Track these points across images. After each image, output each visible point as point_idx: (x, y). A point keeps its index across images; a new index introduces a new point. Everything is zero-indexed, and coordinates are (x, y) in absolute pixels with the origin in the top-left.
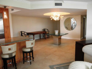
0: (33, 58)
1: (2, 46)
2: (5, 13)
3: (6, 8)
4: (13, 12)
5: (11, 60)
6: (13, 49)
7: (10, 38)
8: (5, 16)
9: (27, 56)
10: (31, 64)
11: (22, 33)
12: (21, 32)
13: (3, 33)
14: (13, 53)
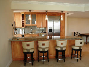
0: (81, 57)
1: (57, 41)
2: (62, 16)
3: (63, 12)
4: (68, 14)
5: (62, 52)
6: (64, 44)
7: (64, 36)
8: (62, 19)
9: (75, 54)
10: (77, 61)
11: (75, 34)
12: (74, 32)
13: (59, 32)
14: (64, 47)
